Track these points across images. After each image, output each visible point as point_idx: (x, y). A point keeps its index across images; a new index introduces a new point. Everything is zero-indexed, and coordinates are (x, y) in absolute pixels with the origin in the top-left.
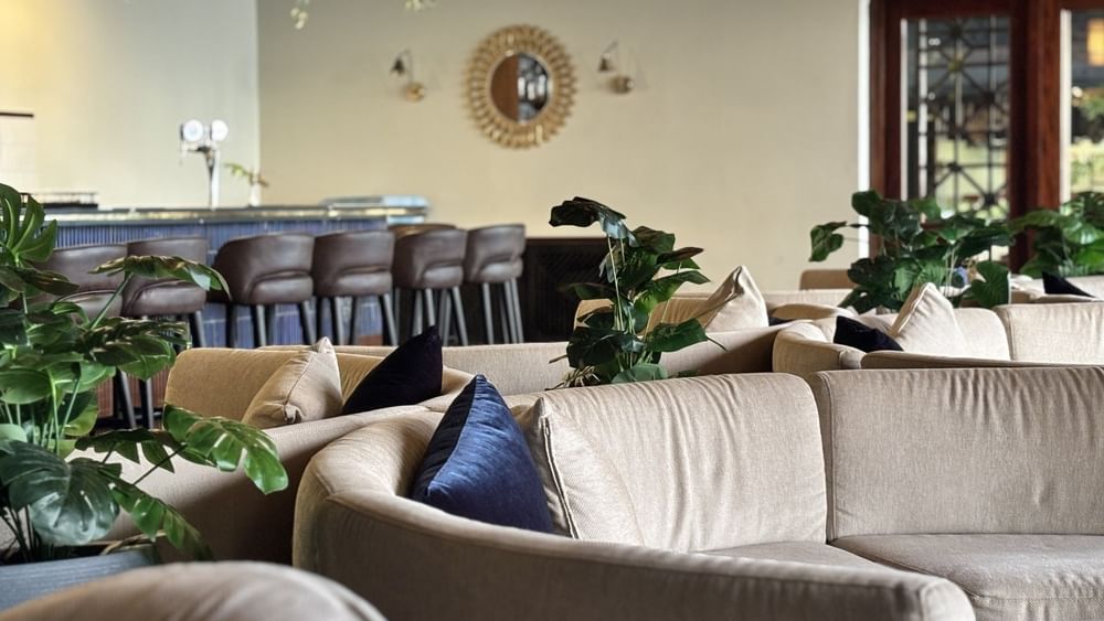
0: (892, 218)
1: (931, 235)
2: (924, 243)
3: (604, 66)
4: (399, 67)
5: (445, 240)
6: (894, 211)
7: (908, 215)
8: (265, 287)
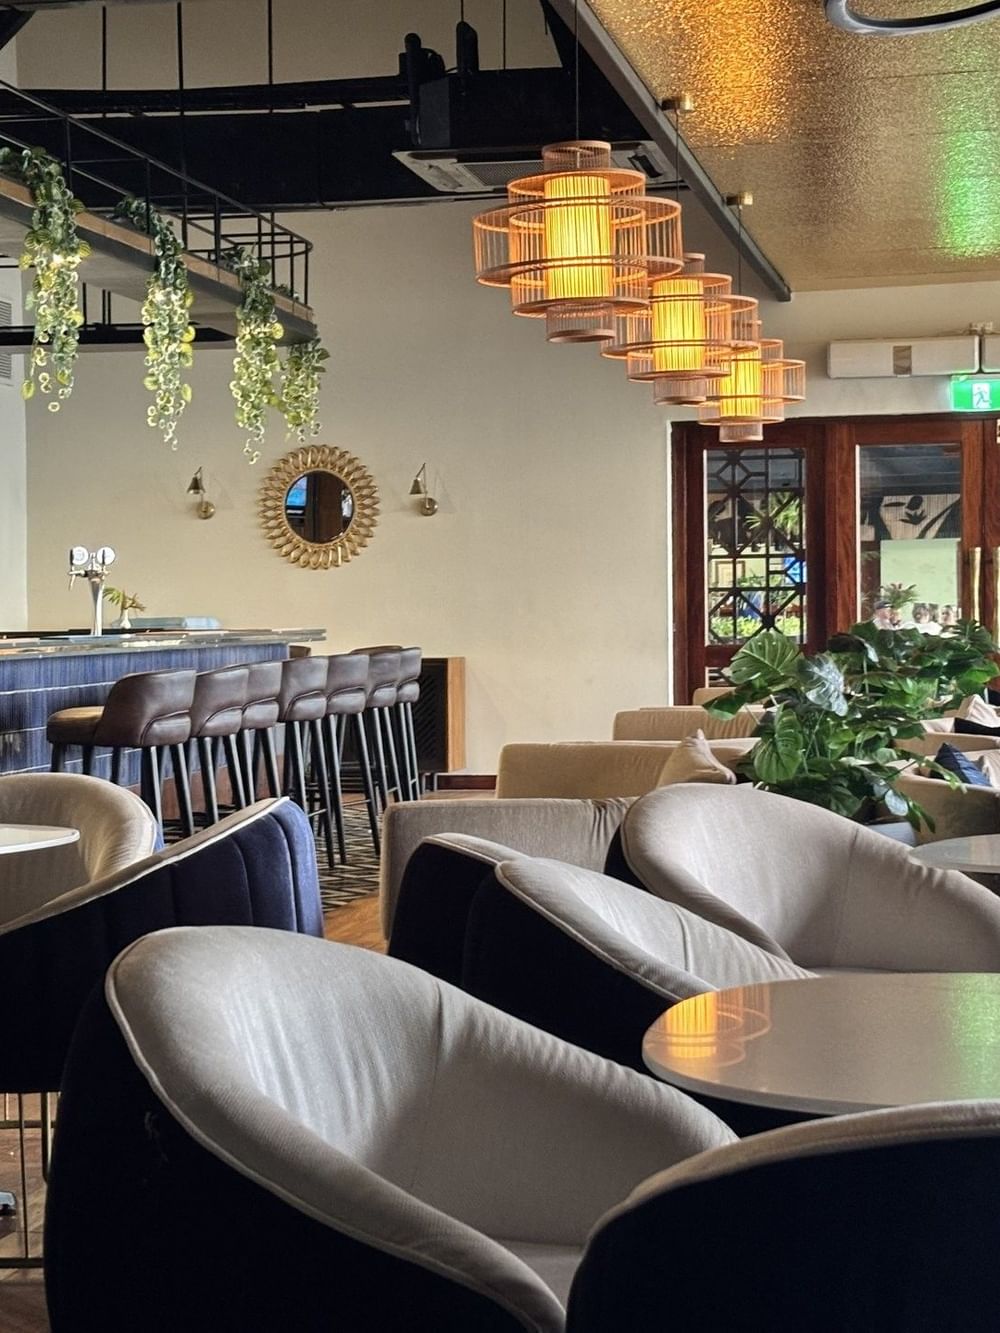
0: (893, 644)
1: (926, 658)
2: (921, 664)
3: (416, 489)
4: (196, 485)
5: (390, 662)
6: (892, 638)
7: (905, 642)
8: (300, 705)
